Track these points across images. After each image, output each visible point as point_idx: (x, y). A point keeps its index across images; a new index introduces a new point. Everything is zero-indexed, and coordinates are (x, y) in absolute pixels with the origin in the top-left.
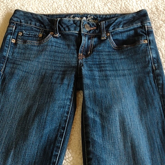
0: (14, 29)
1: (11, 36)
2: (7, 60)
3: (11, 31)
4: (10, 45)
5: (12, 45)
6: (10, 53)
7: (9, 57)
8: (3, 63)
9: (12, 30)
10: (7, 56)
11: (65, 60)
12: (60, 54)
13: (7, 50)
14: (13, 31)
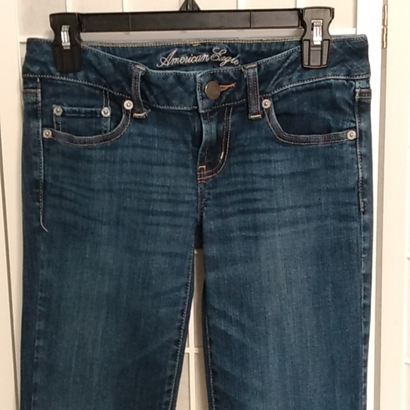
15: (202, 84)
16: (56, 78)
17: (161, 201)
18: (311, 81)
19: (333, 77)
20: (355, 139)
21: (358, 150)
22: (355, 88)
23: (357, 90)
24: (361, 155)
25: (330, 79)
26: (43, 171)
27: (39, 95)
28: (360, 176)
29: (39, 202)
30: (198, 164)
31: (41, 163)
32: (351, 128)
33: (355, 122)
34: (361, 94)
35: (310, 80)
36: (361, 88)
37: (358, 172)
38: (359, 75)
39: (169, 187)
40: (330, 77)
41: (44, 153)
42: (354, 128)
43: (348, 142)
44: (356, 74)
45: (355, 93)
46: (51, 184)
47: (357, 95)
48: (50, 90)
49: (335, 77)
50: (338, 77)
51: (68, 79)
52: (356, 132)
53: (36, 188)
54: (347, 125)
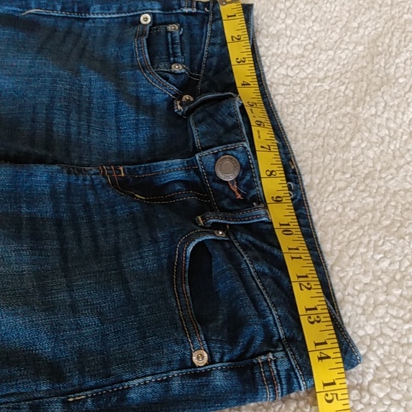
0: (186, 10)
1: (159, 9)
2: (78, 19)
3: (176, 7)
4: (128, 14)
5: (130, 18)
6: (103, 20)
7: (91, 21)
8: (66, 9)
9: (180, 7)
10: (92, 16)
11: (95, 134)
12: (113, 120)
13: (111, 11)
14: (179, 11)
15: (234, 149)
16: (209, 26)
17: (68, 125)
18: (261, 288)
19: (276, 317)
20: (194, 365)
21: (175, 373)
22: (272, 352)
23: (271, 356)
24: (168, 380)
25: (271, 313)
26: (100, 16)
27: (190, 10)
28: (131, 383)
29: (62, 10)
30: (125, 167)
31: (110, 14)
32: (210, 354)
33: (221, 361)
34: (266, 363)
35: (263, 285)
36: (275, 361)
37: (138, 378)
38: (294, 354)
39: (88, 134)
40: (274, 313)
41: (122, 17)
42: (211, 361)
43: (187, 353)
44: (294, 349)
45: (265, 353)
46: (83, 26)
47: (263, 357)
48: (196, 22)
49: (277, 321)
50: (278, 325)
51: (208, 38)
52: (206, 365)
53: (79, 8)
54: (216, 347)
